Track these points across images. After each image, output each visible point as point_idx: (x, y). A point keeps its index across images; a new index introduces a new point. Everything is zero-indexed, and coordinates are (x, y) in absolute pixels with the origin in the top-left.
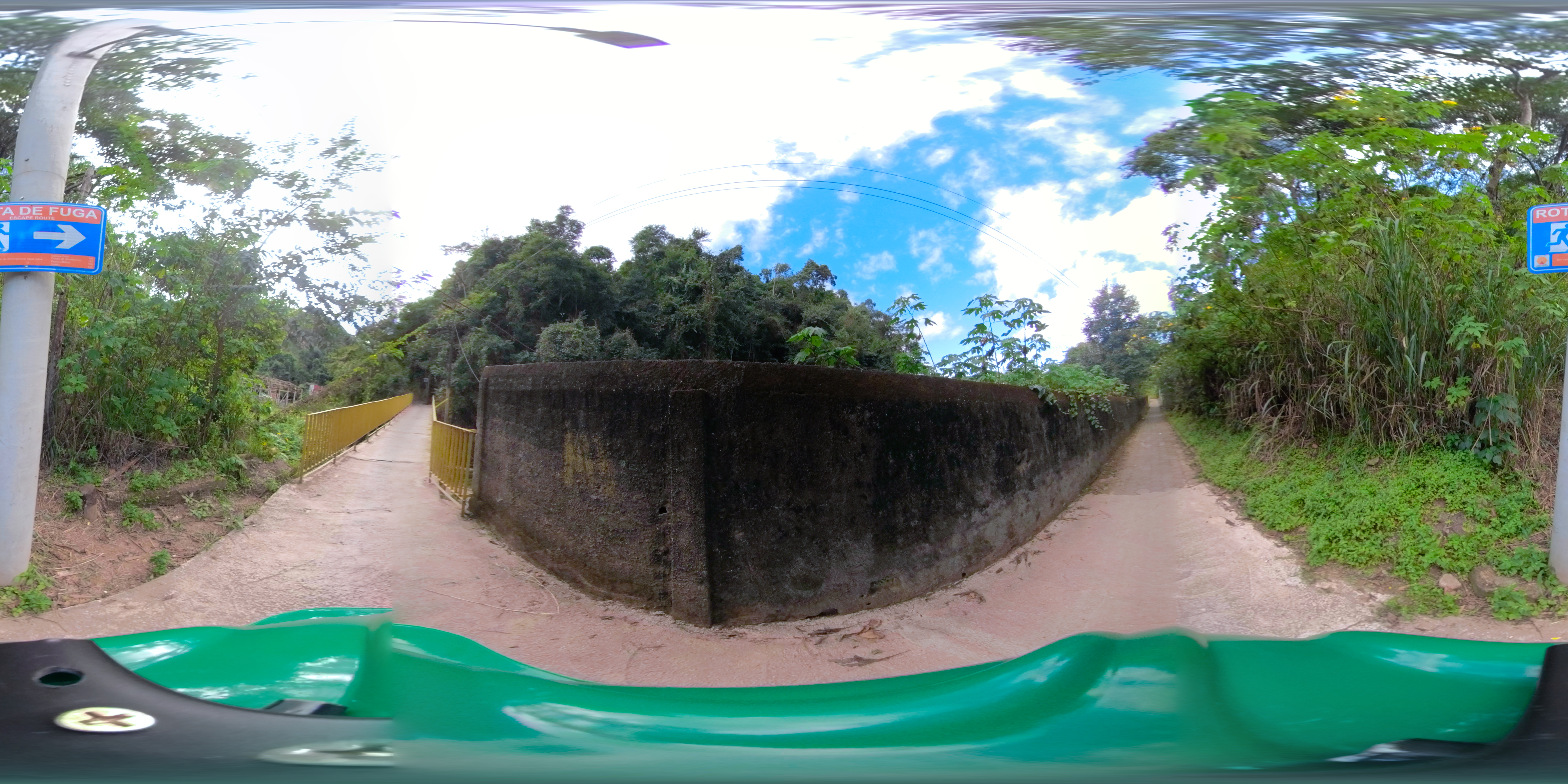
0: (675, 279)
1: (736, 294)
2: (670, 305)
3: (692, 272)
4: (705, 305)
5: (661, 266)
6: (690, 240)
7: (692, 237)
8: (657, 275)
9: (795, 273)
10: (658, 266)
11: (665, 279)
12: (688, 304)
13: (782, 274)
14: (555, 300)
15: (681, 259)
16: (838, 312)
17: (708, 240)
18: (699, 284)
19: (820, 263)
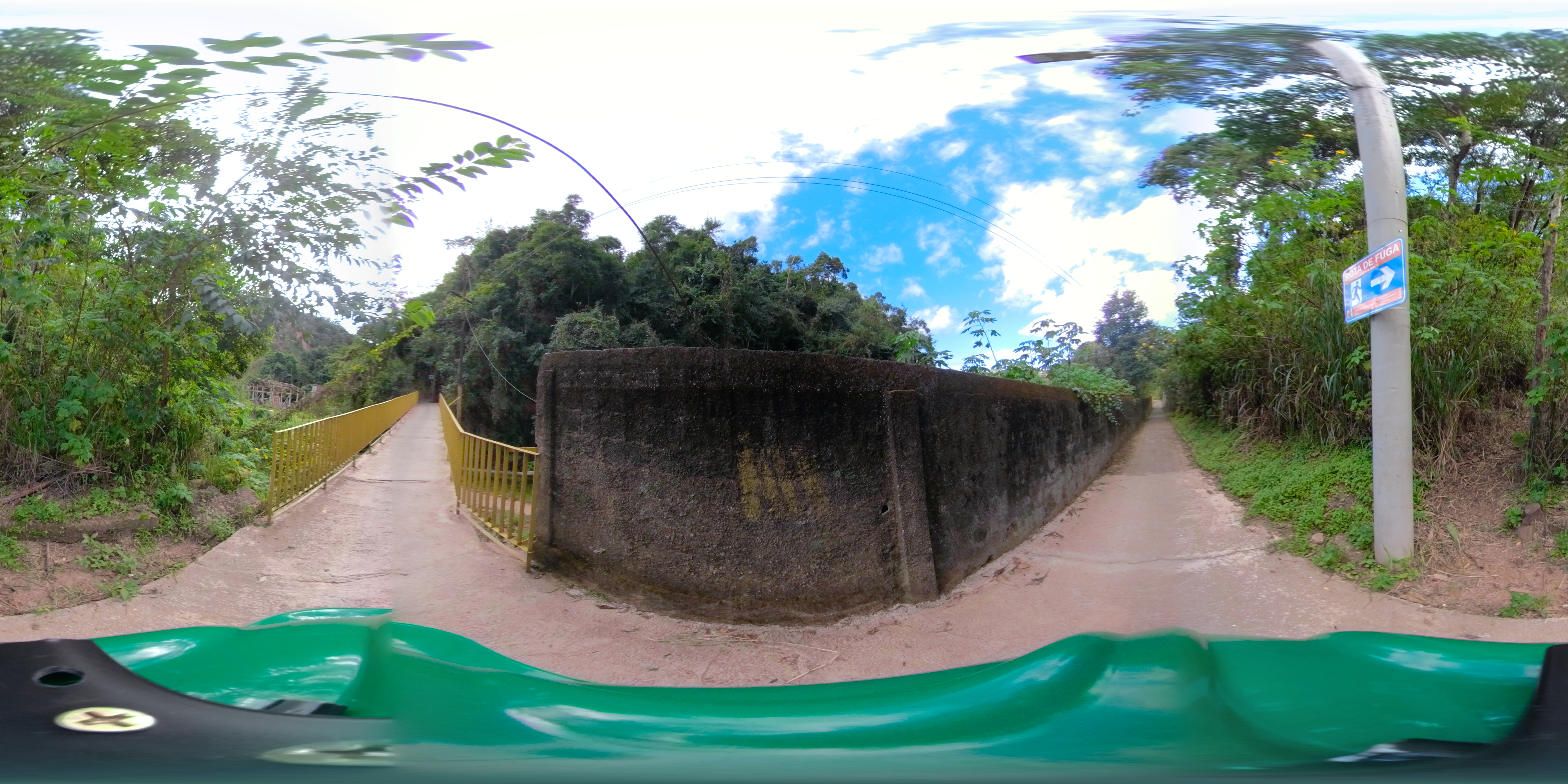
0: (691, 270)
1: (755, 285)
2: (687, 295)
3: (708, 262)
4: (723, 296)
5: (675, 256)
6: (703, 230)
7: (704, 228)
8: (671, 265)
9: (807, 265)
10: (672, 256)
11: (680, 269)
12: (706, 294)
13: (795, 266)
14: (567, 290)
15: (696, 249)
16: (851, 305)
17: (722, 231)
18: (716, 274)
19: (831, 256)
